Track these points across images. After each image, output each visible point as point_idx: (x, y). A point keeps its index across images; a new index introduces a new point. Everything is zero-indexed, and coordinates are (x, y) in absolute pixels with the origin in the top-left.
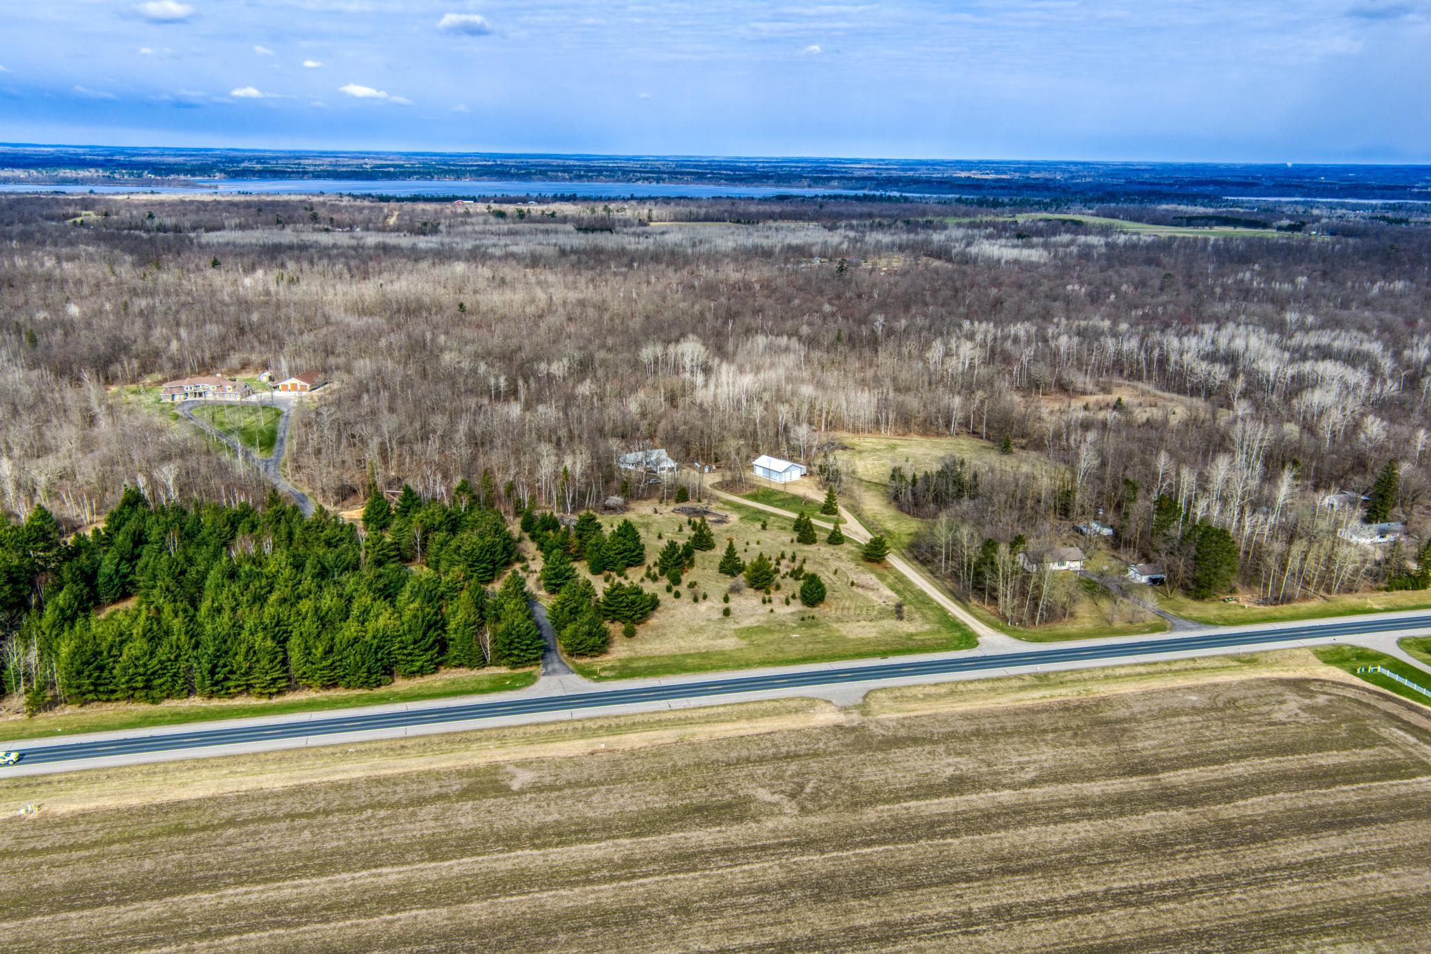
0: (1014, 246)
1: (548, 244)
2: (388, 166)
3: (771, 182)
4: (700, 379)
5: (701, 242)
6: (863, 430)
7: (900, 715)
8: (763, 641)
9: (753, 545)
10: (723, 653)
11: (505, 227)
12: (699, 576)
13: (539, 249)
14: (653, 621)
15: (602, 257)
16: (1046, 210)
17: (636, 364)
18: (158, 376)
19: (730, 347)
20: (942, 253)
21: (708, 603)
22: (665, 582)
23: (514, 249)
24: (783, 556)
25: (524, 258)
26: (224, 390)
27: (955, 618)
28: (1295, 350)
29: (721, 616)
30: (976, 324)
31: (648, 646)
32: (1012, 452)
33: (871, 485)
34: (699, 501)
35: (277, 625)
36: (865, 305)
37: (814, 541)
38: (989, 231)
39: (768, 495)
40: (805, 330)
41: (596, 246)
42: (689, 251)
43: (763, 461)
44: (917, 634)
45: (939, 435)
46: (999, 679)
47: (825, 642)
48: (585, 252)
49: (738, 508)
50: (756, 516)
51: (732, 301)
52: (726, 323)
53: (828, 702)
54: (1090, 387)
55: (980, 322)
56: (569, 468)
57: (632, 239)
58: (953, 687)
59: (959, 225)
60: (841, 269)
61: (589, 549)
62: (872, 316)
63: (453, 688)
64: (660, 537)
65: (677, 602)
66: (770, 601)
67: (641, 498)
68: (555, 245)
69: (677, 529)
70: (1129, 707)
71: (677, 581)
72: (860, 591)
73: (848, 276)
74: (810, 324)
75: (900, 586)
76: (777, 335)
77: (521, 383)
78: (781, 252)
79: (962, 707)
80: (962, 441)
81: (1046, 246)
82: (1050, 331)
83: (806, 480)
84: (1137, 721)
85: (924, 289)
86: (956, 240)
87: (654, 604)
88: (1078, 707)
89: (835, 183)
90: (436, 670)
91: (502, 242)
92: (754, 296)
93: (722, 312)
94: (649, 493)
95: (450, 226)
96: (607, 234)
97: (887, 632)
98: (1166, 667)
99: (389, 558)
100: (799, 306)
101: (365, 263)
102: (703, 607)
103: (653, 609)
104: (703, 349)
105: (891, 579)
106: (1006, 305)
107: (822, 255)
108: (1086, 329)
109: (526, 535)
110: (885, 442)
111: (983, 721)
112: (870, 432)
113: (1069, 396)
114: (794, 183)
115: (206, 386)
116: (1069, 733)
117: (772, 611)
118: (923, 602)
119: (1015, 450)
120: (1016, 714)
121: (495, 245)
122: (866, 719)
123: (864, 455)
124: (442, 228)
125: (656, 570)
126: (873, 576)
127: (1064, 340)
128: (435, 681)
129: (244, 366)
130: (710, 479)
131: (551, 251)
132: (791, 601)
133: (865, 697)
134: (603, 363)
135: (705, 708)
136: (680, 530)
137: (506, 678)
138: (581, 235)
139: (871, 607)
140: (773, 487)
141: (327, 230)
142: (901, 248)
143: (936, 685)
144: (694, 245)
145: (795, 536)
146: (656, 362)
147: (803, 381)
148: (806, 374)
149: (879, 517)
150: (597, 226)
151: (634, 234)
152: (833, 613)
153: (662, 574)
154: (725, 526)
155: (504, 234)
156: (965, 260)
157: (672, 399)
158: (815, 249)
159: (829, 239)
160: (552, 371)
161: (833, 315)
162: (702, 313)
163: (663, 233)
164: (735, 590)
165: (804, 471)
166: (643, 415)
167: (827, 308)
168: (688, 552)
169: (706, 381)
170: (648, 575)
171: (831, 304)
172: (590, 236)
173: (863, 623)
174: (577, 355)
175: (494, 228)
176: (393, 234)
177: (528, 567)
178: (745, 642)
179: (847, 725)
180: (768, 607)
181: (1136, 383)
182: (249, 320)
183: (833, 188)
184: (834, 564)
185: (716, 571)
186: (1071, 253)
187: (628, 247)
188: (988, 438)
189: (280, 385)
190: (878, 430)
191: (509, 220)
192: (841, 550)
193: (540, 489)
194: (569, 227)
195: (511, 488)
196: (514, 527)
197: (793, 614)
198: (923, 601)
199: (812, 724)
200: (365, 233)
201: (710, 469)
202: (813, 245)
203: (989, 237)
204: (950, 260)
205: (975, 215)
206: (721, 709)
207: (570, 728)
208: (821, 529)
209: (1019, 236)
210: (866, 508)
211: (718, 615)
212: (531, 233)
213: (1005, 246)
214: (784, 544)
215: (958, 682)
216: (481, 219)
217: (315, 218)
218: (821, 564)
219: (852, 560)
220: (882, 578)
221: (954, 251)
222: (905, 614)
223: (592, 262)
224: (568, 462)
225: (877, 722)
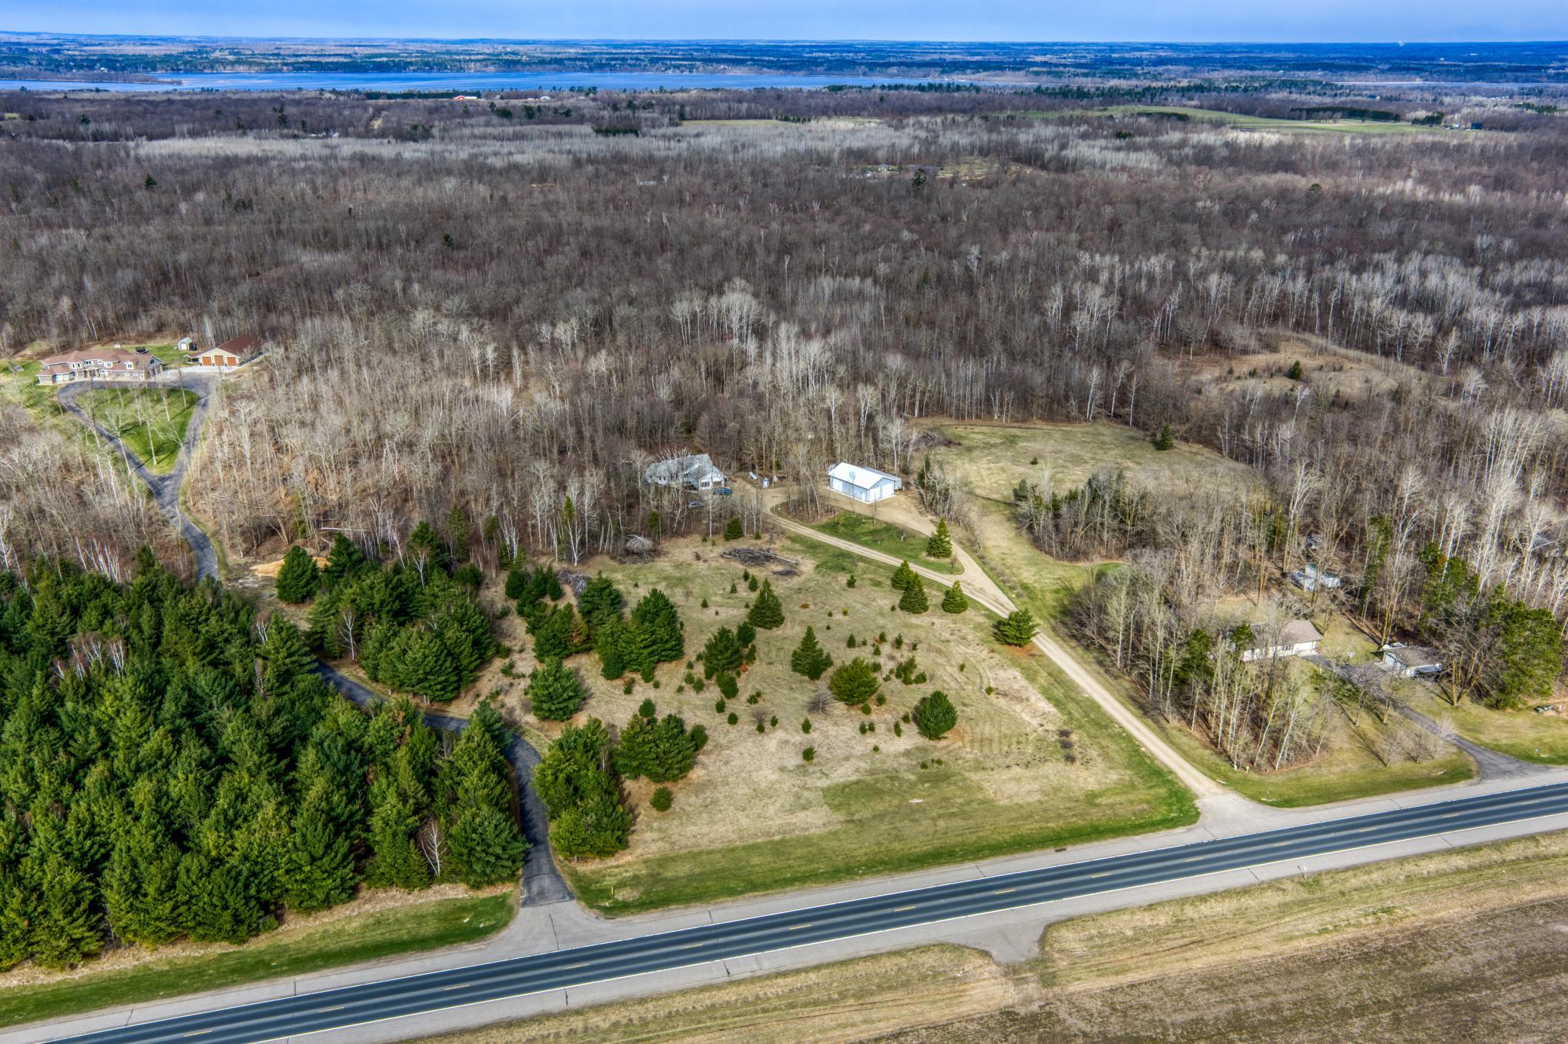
0: (1119, 149)
1: (561, 152)
2: (381, 55)
3: (820, 69)
4: (752, 346)
5: (743, 146)
6: (970, 415)
7: (1107, 982)
8: (866, 814)
9: (838, 617)
10: (807, 842)
11: (510, 130)
12: (764, 679)
13: (549, 157)
14: (696, 774)
15: (625, 167)
16: (1139, 101)
17: (667, 325)
18: (41, 345)
19: (787, 292)
20: (1032, 158)
21: (779, 734)
22: (714, 693)
23: (518, 158)
24: (882, 638)
25: (529, 172)
26: (124, 367)
27: (1153, 758)
28: (1506, 289)
29: (799, 760)
30: (1097, 257)
31: (691, 829)
32: (1172, 446)
33: (990, 504)
34: (758, 537)
35: (88, 835)
36: (953, 233)
37: (926, 609)
38: (1083, 128)
39: (850, 525)
40: (882, 269)
41: (618, 153)
42: (730, 157)
43: (843, 471)
44: (1101, 794)
45: (1069, 419)
46: (1246, 891)
47: (963, 814)
48: (603, 161)
49: (813, 547)
50: (839, 562)
51: (787, 227)
52: (780, 259)
53: (985, 954)
54: (1253, 343)
55: (1103, 255)
56: (574, 499)
57: (662, 144)
58: (1177, 910)
59: (1047, 122)
60: (918, 182)
61: (601, 640)
62: (963, 247)
63: (376, 936)
64: (705, 605)
65: (734, 731)
66: (872, 728)
67: (678, 534)
68: (569, 152)
69: (729, 588)
70: (1466, 951)
71: (730, 690)
72: (1002, 702)
73: (926, 191)
74: (887, 260)
75: (1059, 693)
76: (846, 276)
77: (515, 352)
78: (840, 158)
79: (1202, 961)
80: (1102, 429)
81: (1155, 147)
82: (1193, 267)
83: (902, 498)
84: (1488, 983)
85: (1021, 208)
86: (1046, 141)
87: (699, 738)
88: (1383, 951)
89: (894, 70)
90: (353, 892)
91: (505, 150)
92: (813, 219)
93: (775, 243)
94: (689, 526)
95: (445, 130)
96: (631, 137)
97: (1057, 790)
98: (1496, 856)
99: (302, 666)
100: (871, 232)
101: (335, 179)
102: (773, 740)
103: (697, 748)
104: (754, 302)
105: (1043, 678)
106: (1127, 228)
107: (890, 161)
108: (1233, 262)
109: (513, 604)
110: (1000, 431)
111: (1243, 991)
112: (978, 417)
113: (1228, 357)
114: (846, 71)
115: (100, 362)
116: (1386, 1016)
117: (876, 749)
118: (1097, 724)
119: (1175, 442)
120: (1290, 973)
121: (496, 154)
122: (1050, 993)
123: (976, 453)
124: (435, 131)
125: (699, 670)
126: (1016, 673)
127: (1214, 279)
128: (350, 918)
129: (160, 328)
130: (772, 498)
131: (563, 161)
132: (903, 726)
133: (1043, 941)
134: (625, 321)
135: (785, 974)
136: (734, 590)
137: (462, 908)
138: (601, 138)
139: (1021, 738)
140: (858, 510)
141: (295, 137)
142: (984, 152)
143: (1150, 907)
144: (735, 151)
145: (897, 597)
146: (693, 322)
147: (886, 348)
148: (888, 334)
149: (1010, 561)
150: (620, 126)
151: (664, 137)
152: (970, 753)
153: (709, 676)
154: (795, 582)
155: (509, 139)
156: (1063, 166)
157: (717, 377)
158: (881, 154)
159: (897, 141)
160: (556, 335)
161: (914, 245)
162: (750, 245)
163: (698, 135)
164: (817, 706)
165: (899, 485)
166: (678, 402)
167: (906, 235)
168: (746, 635)
169: (760, 347)
170: (689, 679)
171: (911, 231)
172: (612, 140)
173: (1017, 771)
174: (590, 312)
175: (496, 131)
176: (374, 141)
177: (512, 666)
178: (839, 816)
179: (1022, 1011)
180: (871, 740)
181: (1307, 336)
182: (175, 262)
183: (892, 76)
184: (959, 652)
185: (788, 667)
186: (1187, 156)
187: (657, 154)
188: (1136, 424)
189: (201, 358)
190: (990, 413)
191: (516, 120)
192: (965, 622)
193: (534, 526)
194: (587, 129)
195: (494, 526)
196: (496, 594)
197: (907, 753)
198: (1101, 722)
199: (964, 1009)
200: (342, 140)
201: (771, 481)
202: (878, 148)
203: (1084, 136)
204: (1044, 167)
205: (1061, 109)
206: (813, 977)
207: (564, 1030)
208: (932, 583)
209: (1119, 135)
210: (989, 544)
211: (795, 760)
212: (540, 137)
213: (1106, 148)
214: (882, 614)
215: (1183, 901)
216: (482, 119)
217: (283, 121)
218: (939, 651)
219: (983, 642)
220: (1031, 677)
221: (1047, 155)
222: (1076, 751)
223: (612, 175)
224: (572, 492)
225: (1069, 999)
